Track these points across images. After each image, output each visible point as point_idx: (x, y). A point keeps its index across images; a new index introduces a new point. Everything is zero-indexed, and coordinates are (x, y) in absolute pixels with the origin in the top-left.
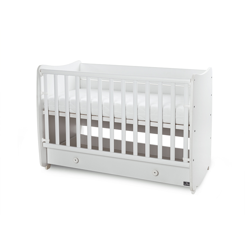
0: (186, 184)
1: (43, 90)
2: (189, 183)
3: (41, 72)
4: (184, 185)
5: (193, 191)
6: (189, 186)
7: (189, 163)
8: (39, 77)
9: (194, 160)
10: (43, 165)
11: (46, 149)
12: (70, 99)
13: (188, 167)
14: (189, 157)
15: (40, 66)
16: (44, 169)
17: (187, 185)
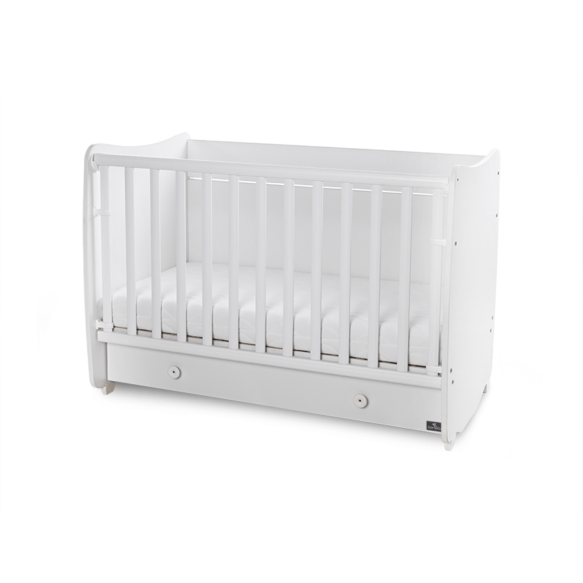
0: (434, 426)
1: (98, 205)
2: (439, 425)
3: (96, 162)
4: (428, 429)
5: (448, 444)
6: (440, 431)
7: (440, 378)
8: (89, 172)
9: (451, 370)
10: (97, 384)
11: (103, 345)
12: (164, 301)
13: (439, 387)
14: (440, 364)
15: (91, 147)
16: (99, 393)
17: (434, 430)
